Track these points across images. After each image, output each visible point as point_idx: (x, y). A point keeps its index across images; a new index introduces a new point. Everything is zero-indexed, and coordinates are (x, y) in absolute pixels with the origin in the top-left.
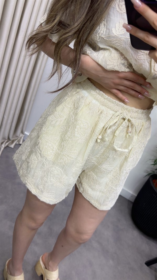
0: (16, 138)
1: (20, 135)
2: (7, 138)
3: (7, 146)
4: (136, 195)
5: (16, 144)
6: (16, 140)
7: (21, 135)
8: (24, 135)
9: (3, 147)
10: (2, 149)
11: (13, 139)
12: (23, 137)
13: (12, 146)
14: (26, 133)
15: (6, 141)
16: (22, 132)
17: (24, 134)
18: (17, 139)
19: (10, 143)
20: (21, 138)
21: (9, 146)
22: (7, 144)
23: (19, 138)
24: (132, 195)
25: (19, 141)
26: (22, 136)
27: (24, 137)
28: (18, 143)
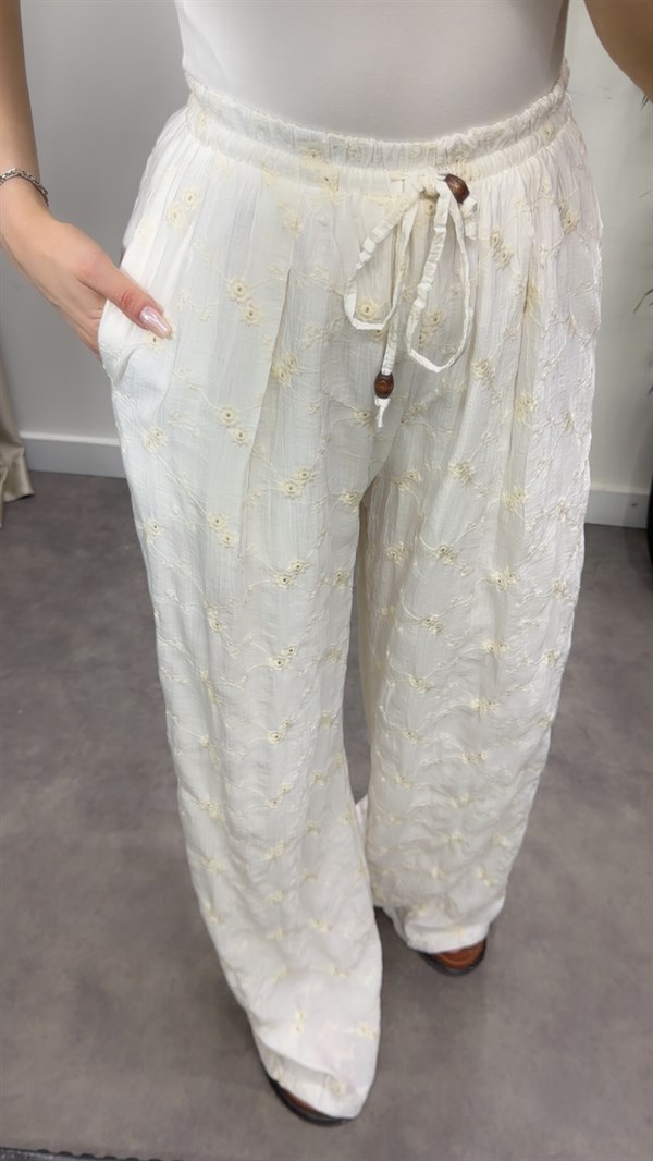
4: (647, 492)
5: (5, 505)
7: (10, 454)
8: (21, 450)
12: (21, 461)
14: (25, 435)
17: (19, 442)
20: (15, 466)
23: (6, 471)
24: (632, 496)
25: (11, 485)
26: (16, 457)
27: (25, 456)
28: (13, 498)
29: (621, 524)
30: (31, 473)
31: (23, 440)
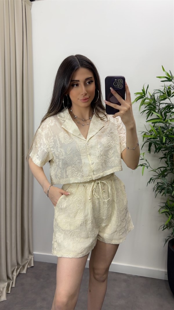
0: (26, 262)
1: (28, 257)
2: (16, 265)
3: (19, 274)
5: (28, 268)
6: (26, 263)
8: (33, 256)
9: (15, 275)
10: (15, 277)
11: (23, 264)
13: (24, 271)
15: (17, 267)
16: (30, 253)
17: (33, 254)
18: (28, 262)
19: (21, 269)
21: (21, 273)
22: (18, 271)
23: (29, 260)
25: (30, 264)
26: (32, 258)
28: (30, 267)
30: (34, 262)
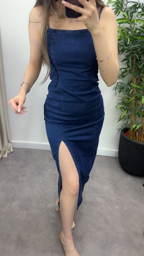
1: (8, 145)
3: (2, 158)
4: (118, 151)
7: (10, 145)
11: (4, 150)
12: (11, 146)
14: (12, 141)
16: (9, 142)
18: (7, 149)
19: (2, 154)
20: (10, 147)
24: (116, 152)
25: (9, 150)
27: (12, 145)
28: (10, 152)
29: (114, 156)
30: (13, 148)
31: (12, 142)
